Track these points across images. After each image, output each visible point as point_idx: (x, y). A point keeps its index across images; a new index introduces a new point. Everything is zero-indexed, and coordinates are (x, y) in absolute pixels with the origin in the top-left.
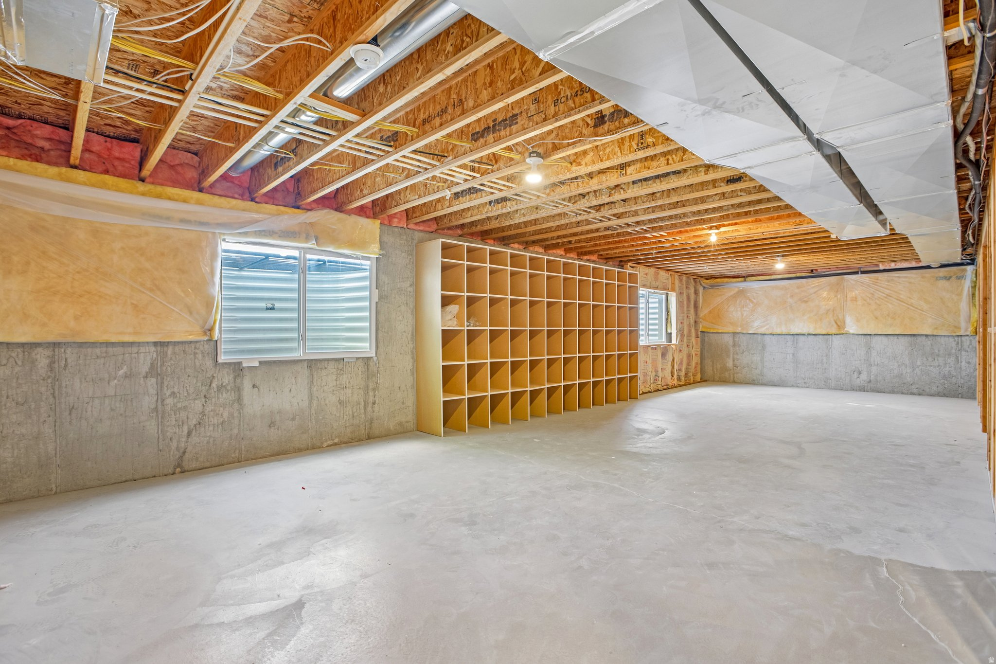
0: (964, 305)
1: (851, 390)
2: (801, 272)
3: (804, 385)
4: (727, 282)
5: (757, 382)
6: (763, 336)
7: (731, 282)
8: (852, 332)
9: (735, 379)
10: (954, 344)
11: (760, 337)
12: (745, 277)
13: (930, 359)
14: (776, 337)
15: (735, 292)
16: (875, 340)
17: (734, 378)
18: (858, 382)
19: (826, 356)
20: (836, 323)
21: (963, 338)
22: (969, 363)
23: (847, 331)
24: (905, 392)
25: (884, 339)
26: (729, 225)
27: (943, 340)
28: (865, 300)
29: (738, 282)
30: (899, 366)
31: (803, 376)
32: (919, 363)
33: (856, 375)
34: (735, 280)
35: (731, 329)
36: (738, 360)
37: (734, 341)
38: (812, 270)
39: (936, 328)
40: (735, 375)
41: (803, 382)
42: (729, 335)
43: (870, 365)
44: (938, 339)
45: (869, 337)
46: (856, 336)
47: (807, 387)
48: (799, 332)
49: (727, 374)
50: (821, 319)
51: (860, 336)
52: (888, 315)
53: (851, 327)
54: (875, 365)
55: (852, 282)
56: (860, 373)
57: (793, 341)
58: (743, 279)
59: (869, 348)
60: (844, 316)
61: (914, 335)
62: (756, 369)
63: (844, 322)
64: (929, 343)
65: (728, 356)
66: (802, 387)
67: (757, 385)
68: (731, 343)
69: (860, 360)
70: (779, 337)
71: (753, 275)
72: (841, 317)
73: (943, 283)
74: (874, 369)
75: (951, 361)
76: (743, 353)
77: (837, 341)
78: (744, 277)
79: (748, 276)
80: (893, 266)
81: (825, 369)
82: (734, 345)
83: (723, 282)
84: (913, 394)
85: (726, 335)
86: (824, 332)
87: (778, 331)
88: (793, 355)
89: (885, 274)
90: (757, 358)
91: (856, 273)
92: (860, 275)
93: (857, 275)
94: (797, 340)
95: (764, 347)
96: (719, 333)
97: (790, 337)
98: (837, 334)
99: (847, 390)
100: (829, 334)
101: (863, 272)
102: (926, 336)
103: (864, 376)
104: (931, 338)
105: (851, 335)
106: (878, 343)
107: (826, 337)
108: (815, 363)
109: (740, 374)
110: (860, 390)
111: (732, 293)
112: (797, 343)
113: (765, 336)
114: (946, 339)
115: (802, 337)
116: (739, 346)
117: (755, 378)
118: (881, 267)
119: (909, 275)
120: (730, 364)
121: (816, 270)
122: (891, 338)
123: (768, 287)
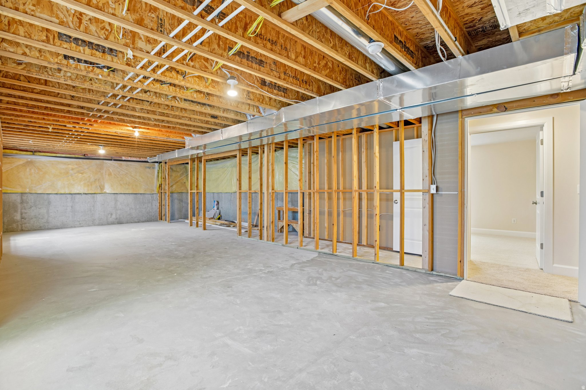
0: (155, 180)
1: (107, 225)
2: (78, 154)
3: (79, 225)
4: (17, 154)
5: (43, 228)
6: (48, 195)
7: (20, 154)
8: (108, 192)
9: (24, 228)
10: (151, 197)
11: (46, 196)
12: (34, 152)
13: (142, 205)
14: (59, 196)
15: (24, 162)
16: (119, 196)
17: (22, 227)
18: (111, 220)
19: (93, 206)
20: (100, 187)
21: (154, 195)
22: (156, 206)
23: (105, 192)
24: (133, 222)
25: (123, 196)
26: (144, 128)
27: (147, 196)
28: (116, 175)
29: (27, 155)
30: (130, 209)
31: (79, 220)
32: (138, 207)
33: (109, 216)
34: (25, 153)
35: (20, 190)
36: (26, 213)
37: (22, 199)
38: (85, 155)
39: (145, 190)
40: (23, 225)
41: (79, 223)
42: (17, 195)
43: (117, 210)
44: (145, 195)
45: (116, 195)
46: (110, 195)
47: (81, 227)
48: (78, 192)
49: (14, 226)
50: (91, 185)
51: (112, 194)
52: (126, 184)
53: (108, 189)
54: (119, 209)
55: (109, 164)
56: (112, 214)
57: (72, 198)
58: (31, 153)
59: (116, 201)
60: (104, 183)
61: (136, 194)
62: (42, 219)
63: (104, 186)
64: (142, 197)
65: (16, 211)
66: (78, 227)
67: (44, 230)
68: (19, 200)
69: (112, 208)
70: (62, 195)
71: (40, 152)
72: (102, 184)
73: (148, 170)
74: (119, 212)
75: (150, 205)
76: (31, 208)
77: (99, 197)
78: (32, 152)
79: (36, 152)
80: (129, 159)
81: (93, 214)
82: (22, 202)
83: (12, 153)
84: (136, 222)
85: (14, 195)
86: (93, 192)
87: (63, 192)
88: (72, 207)
89: (125, 163)
90: (43, 211)
91: (111, 160)
92: (113, 161)
93: (111, 161)
94: (74, 197)
95: (49, 203)
96: (8, 193)
97: (69, 195)
98: (101, 193)
99: (105, 225)
100: (96, 194)
101: (115, 160)
102: (141, 194)
103: (114, 216)
104: (142, 195)
105: (107, 194)
106: (121, 198)
107: (93, 195)
108: (86, 211)
109: (28, 224)
110: (112, 224)
111: (21, 162)
112: (74, 199)
113: (51, 195)
114: (148, 195)
115: (78, 196)
116: (27, 203)
117: (41, 225)
118: (124, 158)
119: (135, 164)
120: (18, 217)
121: (87, 155)
122: (126, 195)
123: (54, 161)
